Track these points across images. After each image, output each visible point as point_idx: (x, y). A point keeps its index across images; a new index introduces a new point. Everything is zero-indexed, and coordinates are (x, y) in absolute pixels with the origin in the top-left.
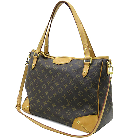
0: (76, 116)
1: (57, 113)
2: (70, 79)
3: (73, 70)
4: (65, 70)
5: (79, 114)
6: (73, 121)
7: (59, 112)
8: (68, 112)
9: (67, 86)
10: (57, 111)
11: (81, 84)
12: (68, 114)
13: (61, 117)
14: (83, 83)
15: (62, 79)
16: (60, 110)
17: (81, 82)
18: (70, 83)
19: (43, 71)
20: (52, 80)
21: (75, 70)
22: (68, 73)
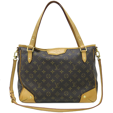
0: (82, 93)
1: (65, 95)
2: (73, 66)
3: (74, 58)
4: (67, 59)
5: (83, 91)
6: (81, 97)
7: (67, 93)
8: (75, 92)
9: (72, 71)
10: (65, 93)
11: (84, 68)
12: (75, 93)
13: (70, 97)
14: (85, 67)
15: (66, 67)
16: (67, 92)
17: (83, 67)
18: (74, 69)
19: (44, 63)
20: (56, 69)
21: (76, 58)
22: (70, 61)
